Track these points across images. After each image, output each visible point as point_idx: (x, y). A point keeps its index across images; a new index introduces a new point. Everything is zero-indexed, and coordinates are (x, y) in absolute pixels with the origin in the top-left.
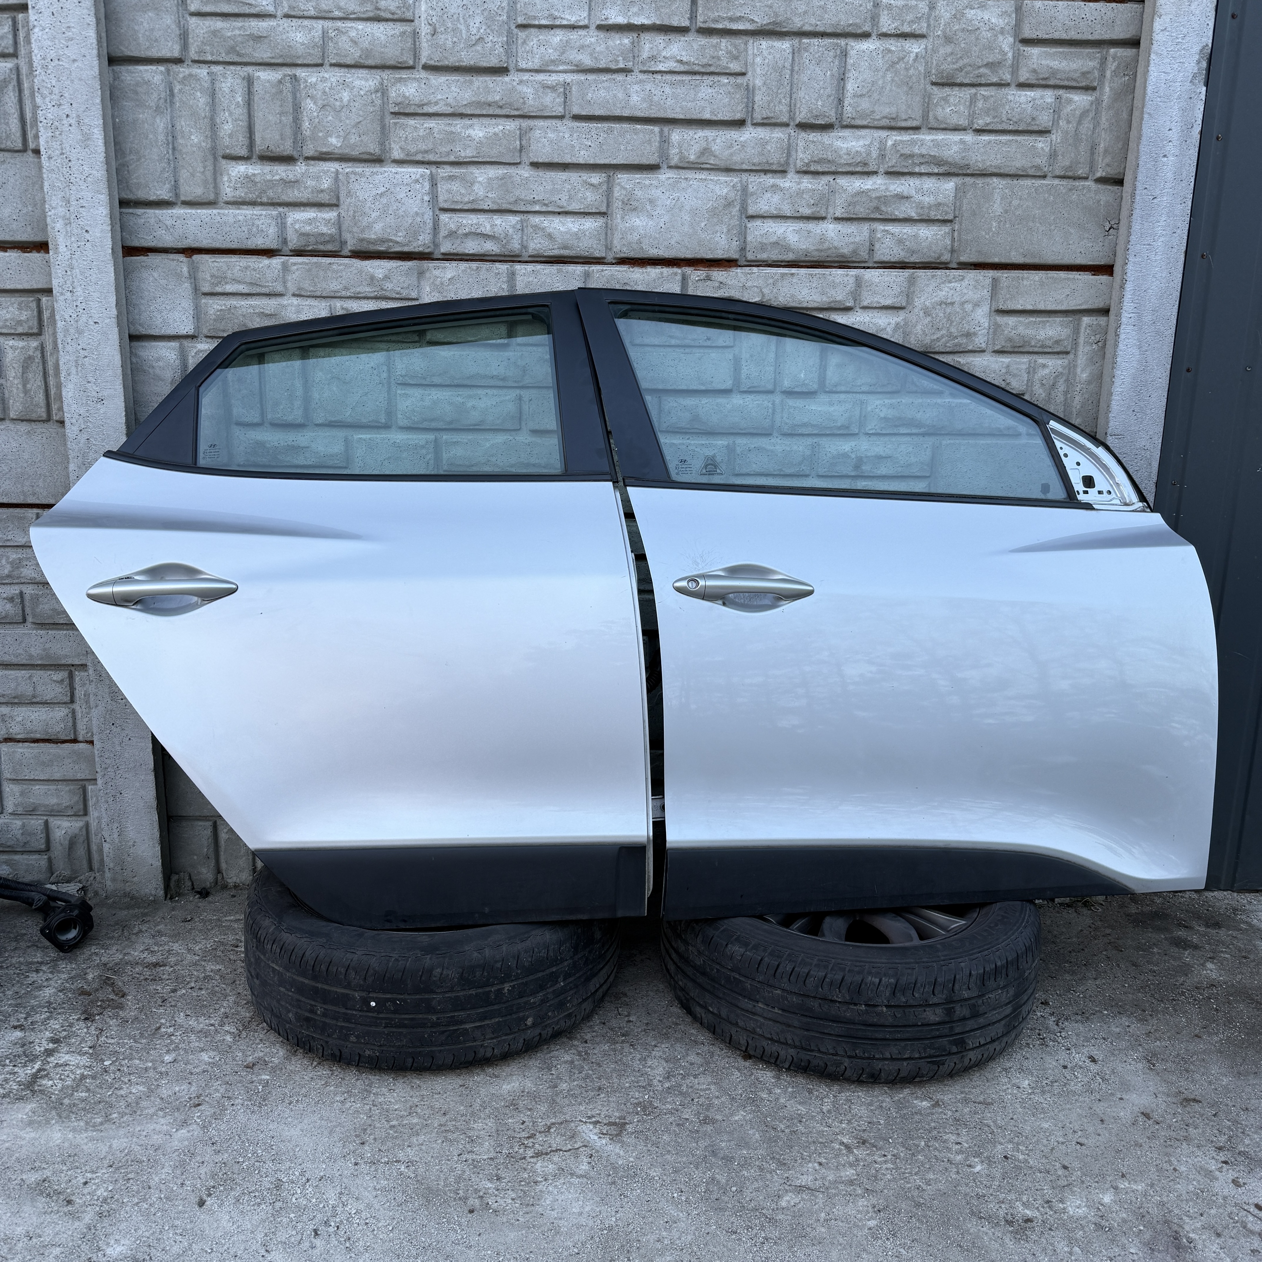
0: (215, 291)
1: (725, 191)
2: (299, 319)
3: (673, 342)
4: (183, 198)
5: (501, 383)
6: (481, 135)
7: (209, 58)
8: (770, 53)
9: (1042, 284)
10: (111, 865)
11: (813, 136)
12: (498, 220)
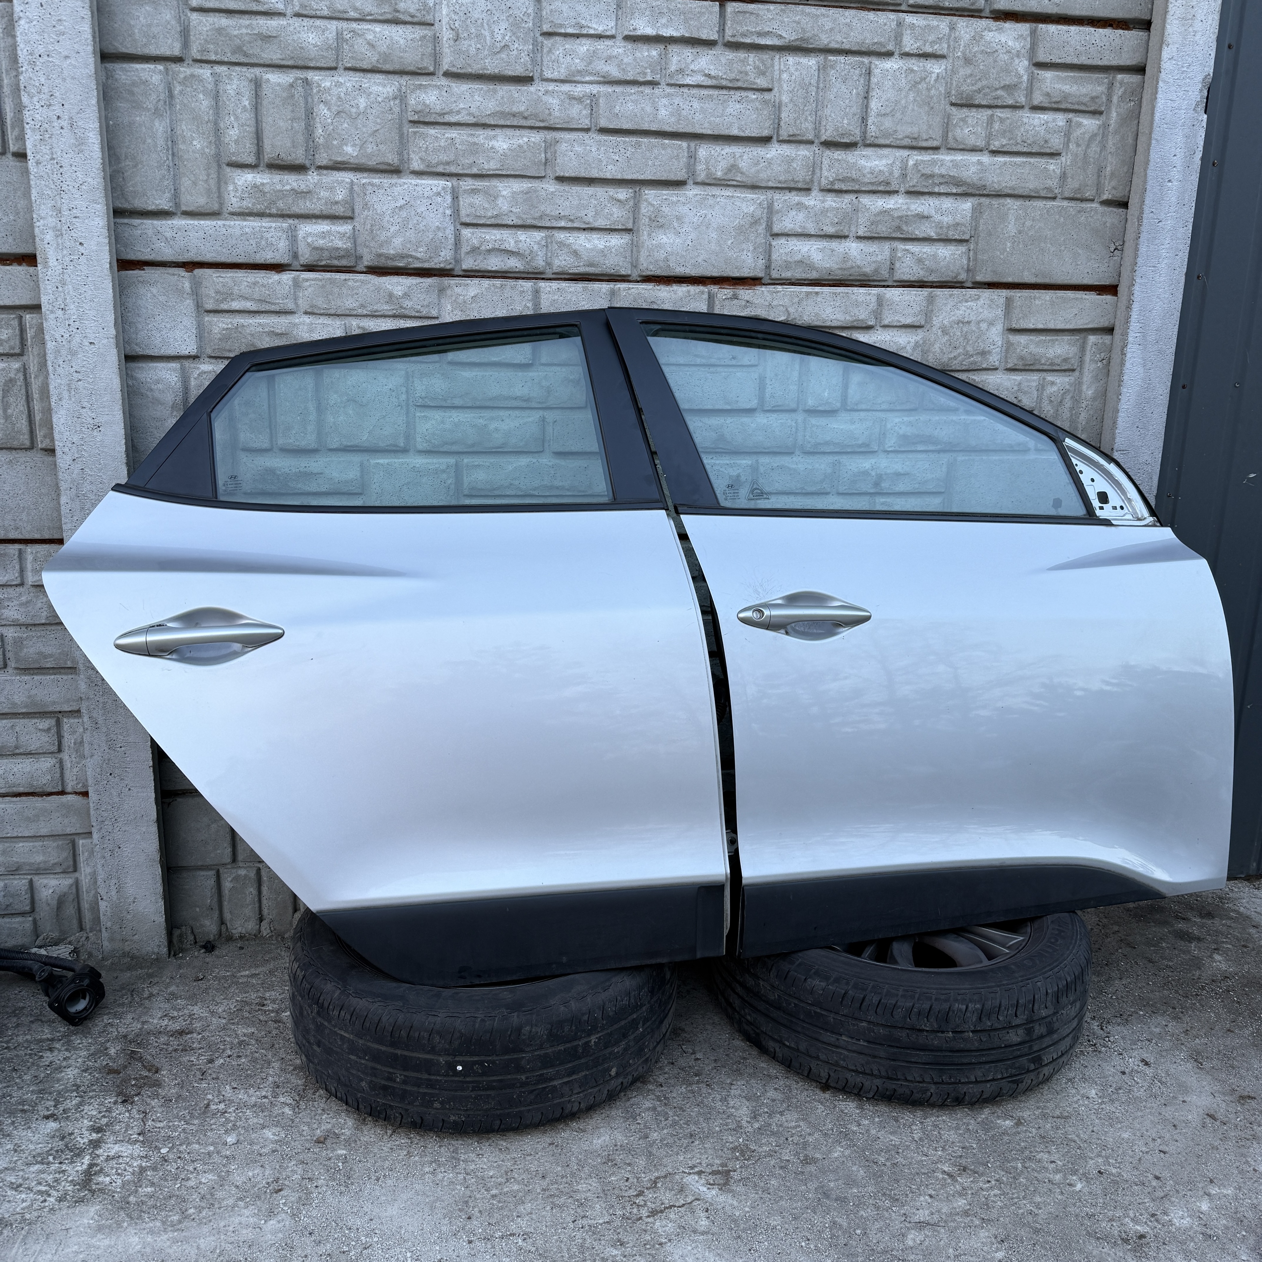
0: (220, 309)
1: (752, 208)
2: (312, 339)
3: (698, 361)
4: (184, 208)
5: (524, 405)
6: (505, 147)
7: (213, 58)
8: (797, 70)
9: (1052, 303)
10: (109, 924)
11: (839, 154)
12: (522, 235)
